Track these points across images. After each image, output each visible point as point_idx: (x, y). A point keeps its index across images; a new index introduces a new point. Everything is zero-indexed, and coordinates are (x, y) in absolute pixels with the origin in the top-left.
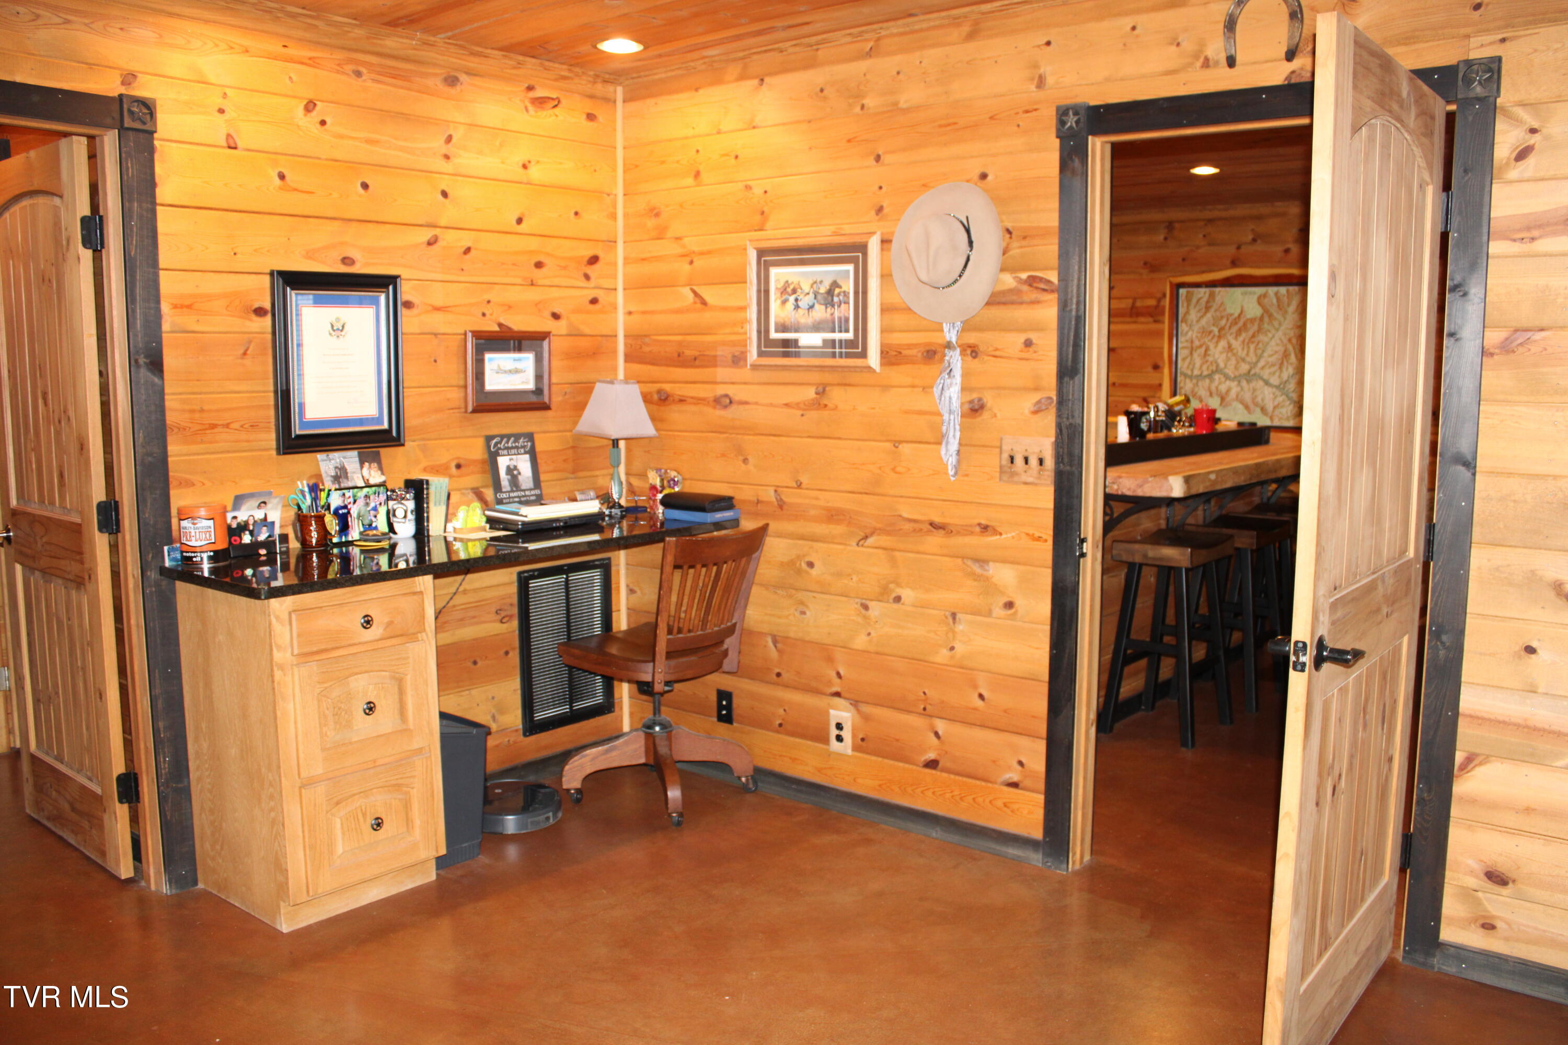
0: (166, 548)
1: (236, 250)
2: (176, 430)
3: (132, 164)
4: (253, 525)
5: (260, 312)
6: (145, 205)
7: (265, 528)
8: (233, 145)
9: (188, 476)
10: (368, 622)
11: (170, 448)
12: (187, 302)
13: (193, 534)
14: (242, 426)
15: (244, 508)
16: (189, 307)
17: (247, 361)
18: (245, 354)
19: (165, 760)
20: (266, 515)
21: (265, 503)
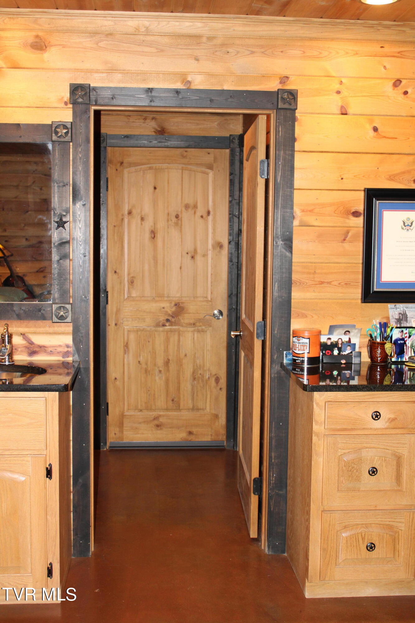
0: (285, 352)
1: (342, 177)
2: (298, 284)
3: (282, 128)
4: (341, 344)
5: (356, 214)
6: (287, 152)
7: (349, 347)
8: (344, 112)
9: (303, 312)
10: (377, 416)
11: (293, 294)
12: (310, 208)
13: (297, 346)
14: (339, 284)
15: (335, 333)
16: (311, 211)
17: (346, 245)
18: (344, 240)
19: (273, 475)
20: (350, 339)
21: (349, 332)
